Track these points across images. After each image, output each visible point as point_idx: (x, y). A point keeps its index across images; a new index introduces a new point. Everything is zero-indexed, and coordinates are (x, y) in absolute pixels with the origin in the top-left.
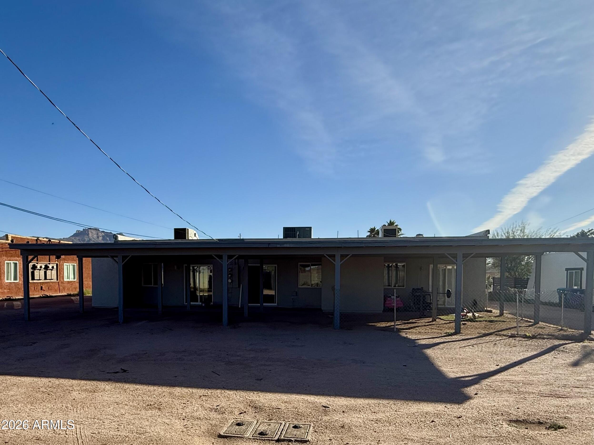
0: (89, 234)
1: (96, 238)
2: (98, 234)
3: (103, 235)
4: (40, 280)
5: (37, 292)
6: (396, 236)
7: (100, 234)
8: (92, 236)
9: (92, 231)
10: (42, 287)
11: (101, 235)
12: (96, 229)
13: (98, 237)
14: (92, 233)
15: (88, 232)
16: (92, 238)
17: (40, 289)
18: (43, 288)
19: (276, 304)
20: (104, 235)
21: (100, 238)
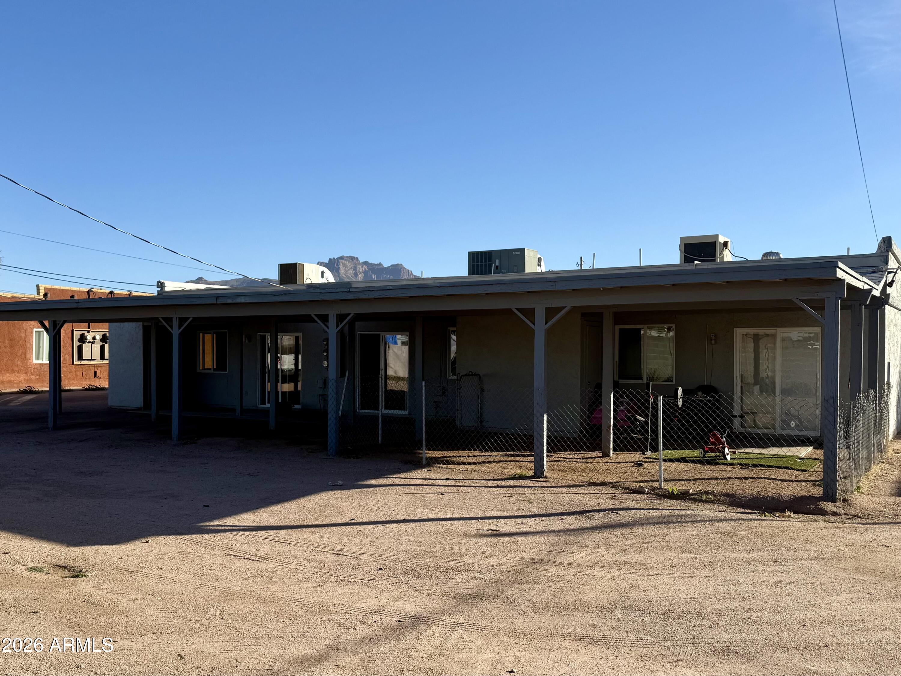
0: (339, 268)
1: (351, 276)
2: (355, 269)
3: (365, 269)
4: (91, 360)
5: (88, 380)
6: (714, 260)
7: (360, 269)
8: (346, 272)
9: (345, 262)
10: (95, 373)
11: (361, 271)
12: (352, 258)
13: (356, 275)
14: (345, 266)
15: (337, 265)
16: (344, 276)
17: (93, 375)
18: (98, 375)
19: (407, 412)
20: (367, 269)
21: (360, 276)
